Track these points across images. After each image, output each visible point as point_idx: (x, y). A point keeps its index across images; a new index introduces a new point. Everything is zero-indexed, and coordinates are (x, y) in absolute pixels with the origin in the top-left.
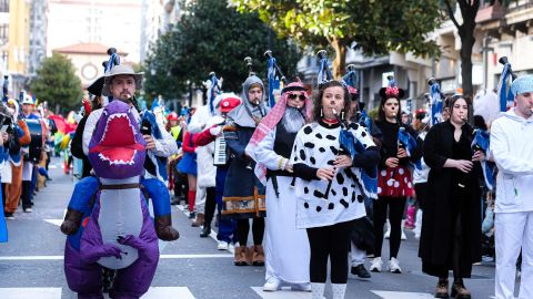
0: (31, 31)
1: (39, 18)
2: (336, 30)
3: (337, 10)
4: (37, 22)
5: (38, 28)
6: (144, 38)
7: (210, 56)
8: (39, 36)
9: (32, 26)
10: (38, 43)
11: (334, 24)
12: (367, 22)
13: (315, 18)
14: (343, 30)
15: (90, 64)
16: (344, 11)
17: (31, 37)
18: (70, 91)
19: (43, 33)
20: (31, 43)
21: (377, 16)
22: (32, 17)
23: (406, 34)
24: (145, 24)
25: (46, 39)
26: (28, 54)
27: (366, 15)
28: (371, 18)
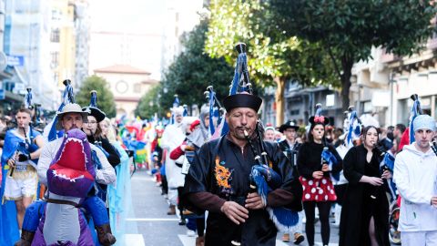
0: (77, 56)
1: (82, 47)
2: (276, 71)
3: (277, 57)
4: (81, 50)
5: (82, 54)
6: (163, 62)
7: (201, 82)
8: (82, 61)
9: (77, 52)
10: (82, 66)
11: (274, 67)
12: (297, 65)
13: (262, 62)
14: (281, 71)
15: (122, 81)
16: (281, 57)
17: (76, 61)
18: (104, 103)
19: (85, 58)
20: (76, 66)
21: (304, 61)
22: (77, 46)
23: (324, 73)
24: (164, 51)
25: (88, 63)
26: (74, 74)
27: (297, 61)
28: (300, 62)
